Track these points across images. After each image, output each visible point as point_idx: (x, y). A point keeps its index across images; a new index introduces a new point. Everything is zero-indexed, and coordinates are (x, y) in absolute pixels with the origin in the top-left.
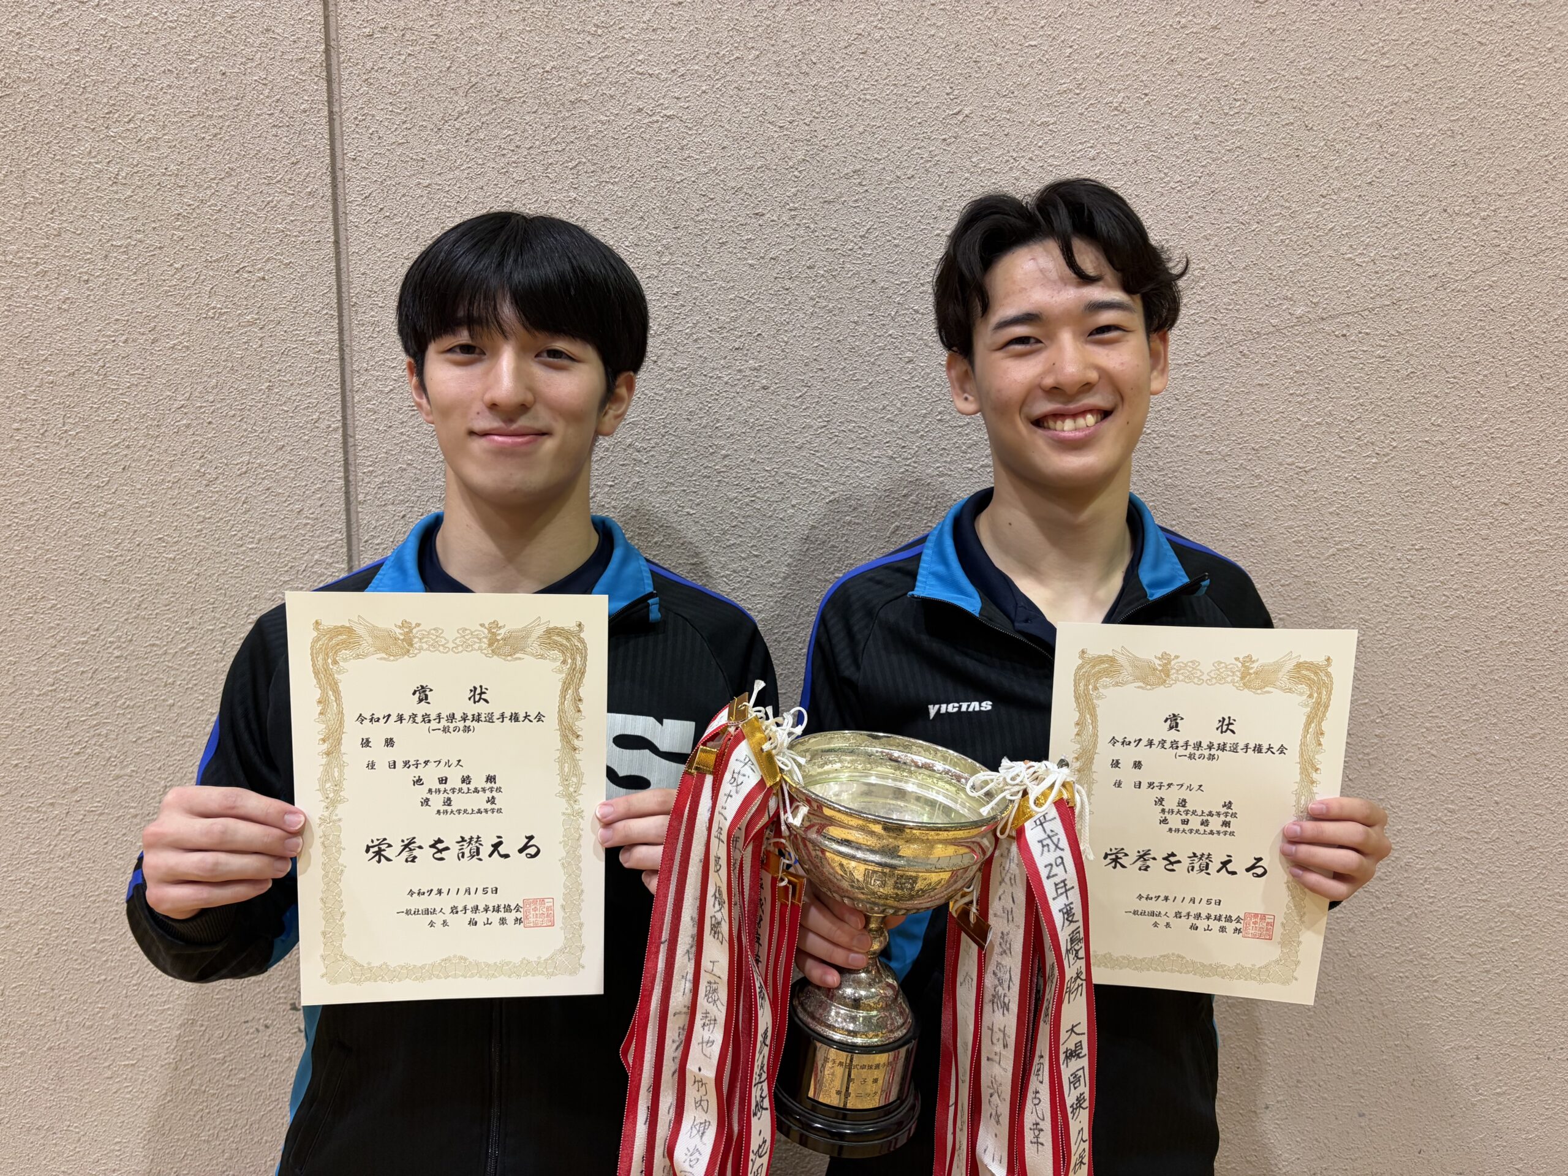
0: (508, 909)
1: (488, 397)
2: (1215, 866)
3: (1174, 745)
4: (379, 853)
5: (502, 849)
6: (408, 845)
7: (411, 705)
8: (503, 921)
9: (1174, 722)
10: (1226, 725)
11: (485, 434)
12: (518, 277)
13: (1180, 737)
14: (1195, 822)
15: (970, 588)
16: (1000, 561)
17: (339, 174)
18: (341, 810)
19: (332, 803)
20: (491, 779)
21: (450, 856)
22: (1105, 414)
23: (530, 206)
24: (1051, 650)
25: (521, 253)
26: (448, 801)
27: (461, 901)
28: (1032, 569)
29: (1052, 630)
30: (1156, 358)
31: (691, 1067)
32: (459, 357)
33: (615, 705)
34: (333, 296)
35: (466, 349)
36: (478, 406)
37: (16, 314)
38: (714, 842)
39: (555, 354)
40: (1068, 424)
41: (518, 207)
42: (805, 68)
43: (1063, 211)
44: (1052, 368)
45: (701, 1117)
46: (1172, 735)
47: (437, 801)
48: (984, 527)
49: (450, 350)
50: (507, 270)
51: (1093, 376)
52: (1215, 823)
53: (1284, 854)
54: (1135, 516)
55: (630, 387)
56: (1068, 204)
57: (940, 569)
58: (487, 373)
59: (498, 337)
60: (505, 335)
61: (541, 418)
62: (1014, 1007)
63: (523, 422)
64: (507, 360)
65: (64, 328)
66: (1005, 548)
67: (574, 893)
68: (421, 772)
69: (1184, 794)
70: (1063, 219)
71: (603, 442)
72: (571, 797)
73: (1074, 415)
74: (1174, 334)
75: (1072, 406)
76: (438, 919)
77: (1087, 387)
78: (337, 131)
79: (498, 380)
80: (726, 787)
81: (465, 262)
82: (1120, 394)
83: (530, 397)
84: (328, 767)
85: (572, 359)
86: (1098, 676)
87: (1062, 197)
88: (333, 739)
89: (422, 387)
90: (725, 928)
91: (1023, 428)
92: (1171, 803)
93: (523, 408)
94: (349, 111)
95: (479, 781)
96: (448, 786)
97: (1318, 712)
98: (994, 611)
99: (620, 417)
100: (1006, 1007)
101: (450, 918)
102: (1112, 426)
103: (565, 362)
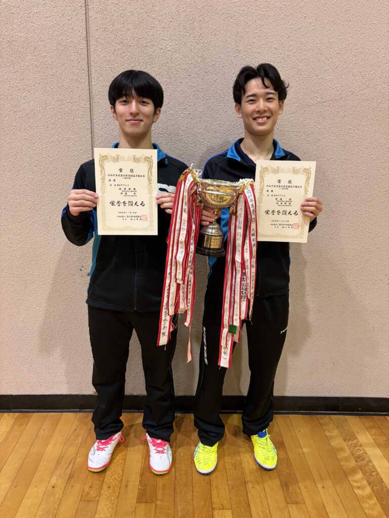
0: (138, 217)
1: (130, 111)
2: (288, 213)
3: (280, 186)
4: (113, 204)
5: (137, 204)
6: (118, 202)
7: (118, 173)
8: (137, 219)
9: (279, 181)
10: (290, 182)
11: (130, 120)
12: (136, 84)
13: (281, 184)
14: (283, 203)
15: (238, 156)
16: (245, 152)
17: (89, 65)
18: (105, 194)
19: (103, 193)
20: (134, 189)
21: (127, 205)
22: (269, 118)
23: (137, 68)
24: (255, 168)
25: (136, 78)
26: (126, 194)
27: (129, 215)
28: (252, 153)
29: (255, 165)
30: (281, 107)
31: (180, 239)
32: (123, 103)
33: (159, 182)
34: (88, 95)
35: (125, 101)
36: (128, 114)
37: (13, 99)
38: (185, 193)
39: (144, 102)
40: (261, 119)
41: (134, 69)
42: (201, 38)
43: (263, 71)
44: (258, 107)
45: (182, 250)
46: (279, 184)
47: (124, 193)
48: (242, 146)
49: (121, 102)
50: (133, 83)
51: (266, 109)
52: (288, 203)
53: (301, 209)
54: (275, 144)
55: (160, 112)
56: (264, 69)
57: (232, 154)
58: (129, 107)
59: (132, 98)
60: (133, 98)
61: (141, 117)
62: (242, 228)
63: (137, 117)
64: (134, 104)
65: (24, 103)
66: (247, 149)
67: (151, 214)
68: (121, 187)
69: (281, 197)
70: (262, 73)
71: (154, 124)
72: (150, 194)
73: (262, 118)
74: (285, 101)
75: (262, 115)
76: (125, 218)
77: (265, 111)
78: (89, 54)
79: (132, 108)
80: (187, 182)
81: (124, 81)
82: (272, 114)
83: (139, 112)
84: (102, 185)
85: (147, 103)
86: (264, 172)
87: (262, 67)
88: (103, 179)
89: (115, 112)
90: (187, 210)
91: (251, 120)
92: (279, 199)
93: (137, 114)
94: (92, 48)
95: (132, 190)
96: (126, 190)
97: (308, 179)
98: (243, 161)
99: (157, 118)
100: (241, 228)
101: (127, 218)
102: (270, 121)
103: (146, 104)
